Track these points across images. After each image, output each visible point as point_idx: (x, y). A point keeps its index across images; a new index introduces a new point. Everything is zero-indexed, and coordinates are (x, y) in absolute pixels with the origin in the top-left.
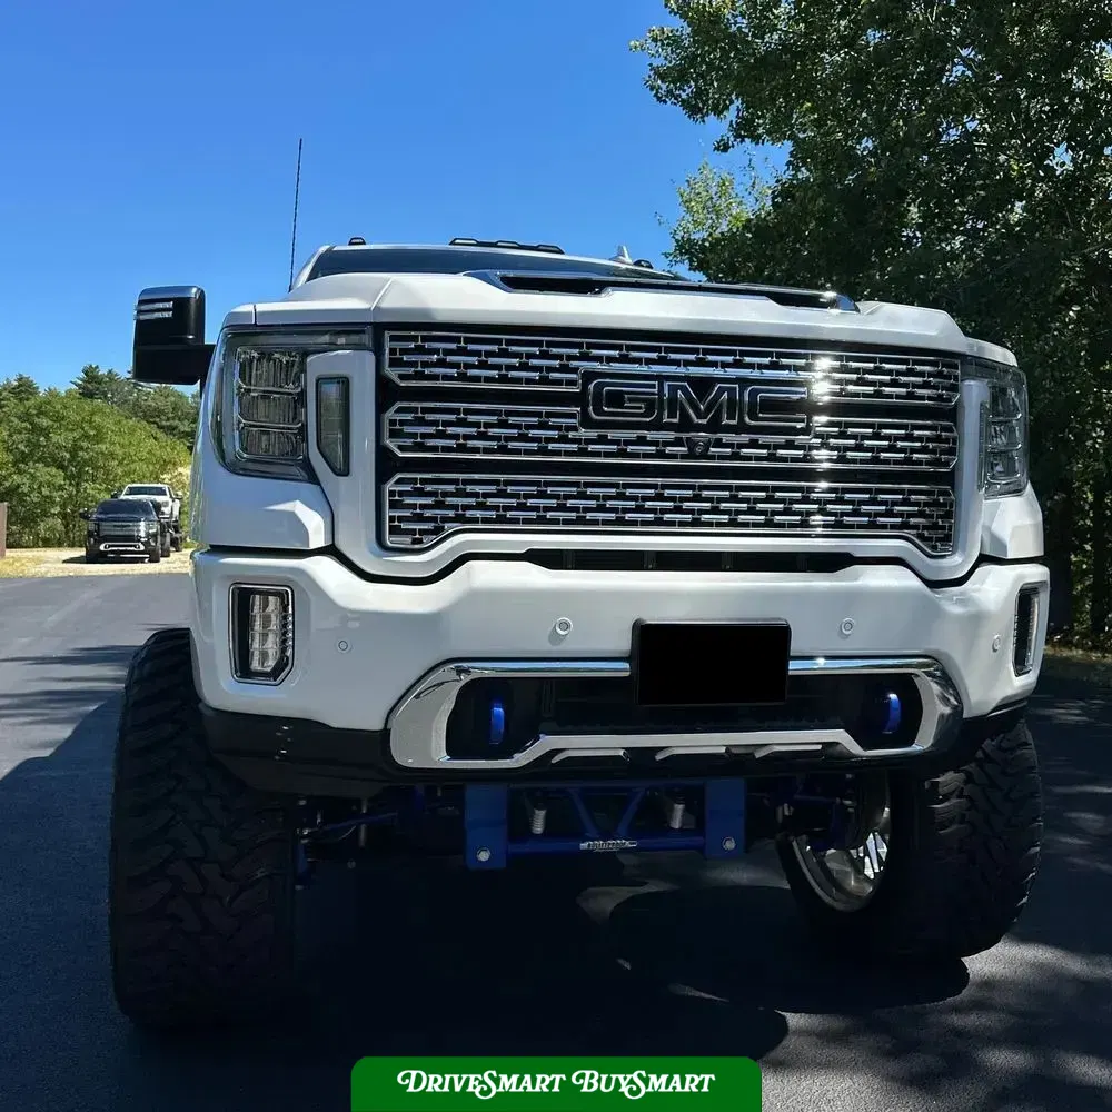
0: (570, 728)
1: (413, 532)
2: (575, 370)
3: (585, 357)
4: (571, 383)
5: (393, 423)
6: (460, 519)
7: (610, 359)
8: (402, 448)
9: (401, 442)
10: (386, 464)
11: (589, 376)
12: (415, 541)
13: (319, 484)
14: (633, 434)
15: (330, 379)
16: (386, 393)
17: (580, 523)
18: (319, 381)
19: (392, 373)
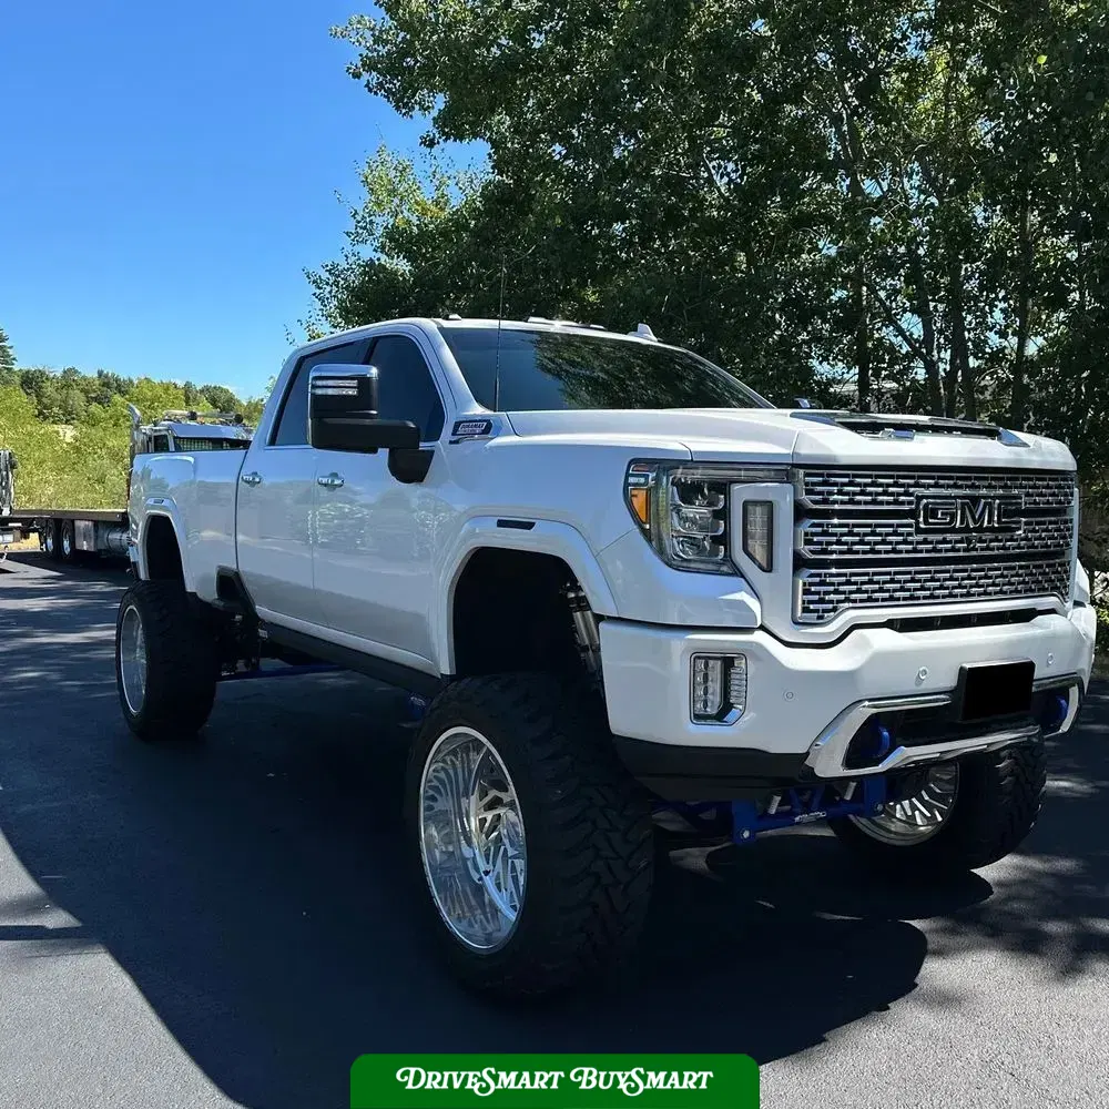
0: (920, 741)
1: (817, 611)
2: (911, 495)
3: (917, 485)
4: (910, 503)
5: (806, 534)
6: (847, 600)
7: (930, 486)
8: (813, 552)
9: (812, 547)
10: (800, 563)
11: (919, 498)
12: (820, 618)
13: (743, 576)
14: (940, 537)
15: (756, 503)
16: (800, 513)
17: (912, 600)
18: (746, 504)
19: (806, 499)
